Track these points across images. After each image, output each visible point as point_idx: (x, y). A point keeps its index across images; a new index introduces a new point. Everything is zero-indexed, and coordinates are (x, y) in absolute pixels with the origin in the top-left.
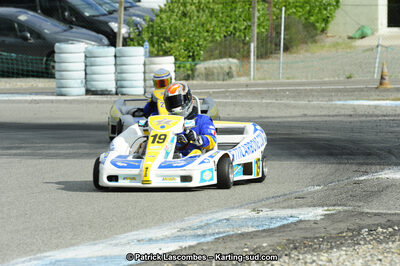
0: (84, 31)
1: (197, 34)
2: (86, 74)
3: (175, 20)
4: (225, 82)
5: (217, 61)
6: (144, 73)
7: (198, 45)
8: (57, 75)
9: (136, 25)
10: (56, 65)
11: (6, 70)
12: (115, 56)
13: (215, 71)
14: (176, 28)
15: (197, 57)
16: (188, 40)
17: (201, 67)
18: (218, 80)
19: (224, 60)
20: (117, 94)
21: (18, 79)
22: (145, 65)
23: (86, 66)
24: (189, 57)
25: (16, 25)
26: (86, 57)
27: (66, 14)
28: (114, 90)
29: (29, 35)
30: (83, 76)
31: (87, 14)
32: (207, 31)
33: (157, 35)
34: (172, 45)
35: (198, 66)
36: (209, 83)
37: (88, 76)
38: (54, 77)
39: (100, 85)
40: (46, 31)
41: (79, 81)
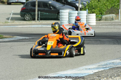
0: (68, 6)
1: (102, 7)
3: (96, 3)
4: (111, 21)
5: (109, 15)
6: (87, 18)
7: (103, 10)
8: (60, 19)
9: (84, 4)
10: (60, 17)
11: (45, 18)
12: (78, 14)
13: (108, 18)
14: (96, 5)
15: (103, 14)
16: (100, 9)
17: (104, 17)
18: (109, 21)
19: (111, 15)
21: (48, 21)
22: (87, 16)
24: (100, 14)
25: (48, 5)
26: (69, 14)
27: (63, 1)
29: (52, 8)
31: (69, 1)
32: (106, 6)
33: (90, 7)
34: (95, 10)
35: (103, 17)
36: (106, 22)
37: (70, 20)
38: (59, 20)
40: (57, 6)
41: (67, 21)
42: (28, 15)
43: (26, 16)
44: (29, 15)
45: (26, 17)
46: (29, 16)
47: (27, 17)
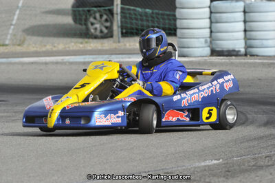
2: (211, 32)
12: (245, 12)
20: (246, 55)
23: (211, 22)
26: (211, 12)
28: (243, 50)
30: (208, 35)
37: (213, 35)
39: (226, 45)
41: (203, 40)
43: (92, 20)
44: (105, 17)
45: (92, 24)
46: (106, 20)
47: (98, 26)
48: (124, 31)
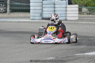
6: (66, 11)
12: (54, 4)
23: (42, 8)
26: (42, 4)
38: (30, 12)
41: (40, 14)
42: (2, 5)
48: (11, 11)
